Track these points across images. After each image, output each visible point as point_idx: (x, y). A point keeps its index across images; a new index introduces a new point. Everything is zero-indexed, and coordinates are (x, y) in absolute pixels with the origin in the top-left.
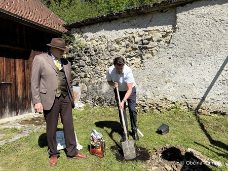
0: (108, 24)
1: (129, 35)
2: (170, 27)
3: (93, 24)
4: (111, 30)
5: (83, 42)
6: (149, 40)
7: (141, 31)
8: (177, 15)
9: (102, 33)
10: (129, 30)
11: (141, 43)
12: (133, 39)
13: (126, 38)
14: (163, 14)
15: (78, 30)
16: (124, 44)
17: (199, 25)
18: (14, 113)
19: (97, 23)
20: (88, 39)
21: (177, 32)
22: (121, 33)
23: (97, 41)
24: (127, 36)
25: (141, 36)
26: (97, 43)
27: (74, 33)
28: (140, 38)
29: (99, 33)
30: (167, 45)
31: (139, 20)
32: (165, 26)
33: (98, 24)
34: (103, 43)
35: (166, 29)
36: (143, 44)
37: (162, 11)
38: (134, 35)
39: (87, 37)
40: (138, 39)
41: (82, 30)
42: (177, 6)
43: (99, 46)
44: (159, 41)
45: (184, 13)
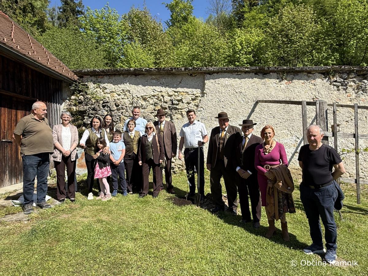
0: (133, 78)
1: (157, 93)
2: (199, 91)
3: (115, 75)
4: (137, 84)
5: (100, 93)
6: (179, 101)
7: (170, 90)
8: (206, 81)
9: (127, 86)
10: (158, 88)
11: (170, 103)
12: (162, 98)
13: (154, 96)
14: (192, 78)
15: (94, 79)
16: (151, 101)
17: (223, 94)
18: (14, 180)
19: (120, 75)
20: (108, 91)
21: (205, 98)
22: (149, 90)
23: (119, 95)
24: (155, 94)
25: (170, 96)
26: (118, 97)
27: (88, 81)
28: (170, 98)
29: (122, 86)
30: (196, 108)
31: (169, 79)
32: (194, 90)
33: (122, 76)
34: (125, 97)
35: (195, 93)
36: (173, 104)
37: (191, 75)
38: (164, 94)
39: (106, 89)
40: (167, 98)
41: (99, 80)
42: (205, 73)
43: (121, 100)
44: (188, 103)
45: (212, 81)
